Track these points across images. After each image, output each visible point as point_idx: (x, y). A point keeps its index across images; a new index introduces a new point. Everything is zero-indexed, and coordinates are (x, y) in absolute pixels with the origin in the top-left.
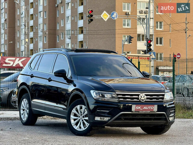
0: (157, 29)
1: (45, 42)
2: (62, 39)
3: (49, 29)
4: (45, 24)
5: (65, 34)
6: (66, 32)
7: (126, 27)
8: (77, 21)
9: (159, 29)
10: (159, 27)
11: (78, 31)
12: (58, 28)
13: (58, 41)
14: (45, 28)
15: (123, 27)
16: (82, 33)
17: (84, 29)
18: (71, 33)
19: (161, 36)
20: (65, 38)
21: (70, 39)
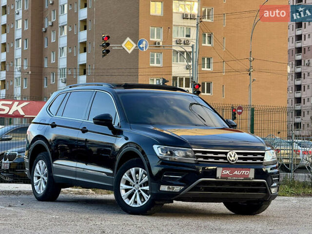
0: (203, 69)
1: (25, 87)
2: (52, 82)
3: (32, 66)
4: (26, 59)
5: (57, 75)
6: (59, 71)
7: (155, 65)
8: (77, 56)
9: (206, 69)
10: (206, 65)
11: (78, 71)
12: (46, 66)
13: (45, 86)
14: (25, 64)
15: (151, 65)
16: (85, 73)
17: (88, 67)
18: (67, 72)
19: (209, 80)
20: (56, 81)
21: (65, 83)
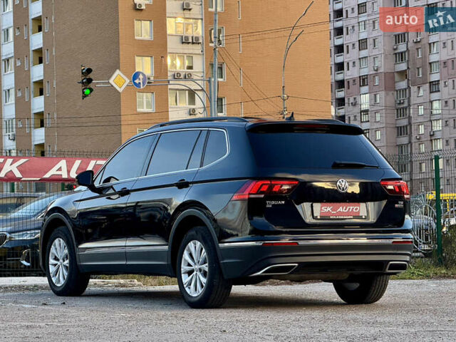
6: (4, 124)
7: (145, 110)
8: (30, 100)
11: (32, 122)
16: (42, 126)
17: (46, 116)
18: (16, 126)
21: (14, 140)
